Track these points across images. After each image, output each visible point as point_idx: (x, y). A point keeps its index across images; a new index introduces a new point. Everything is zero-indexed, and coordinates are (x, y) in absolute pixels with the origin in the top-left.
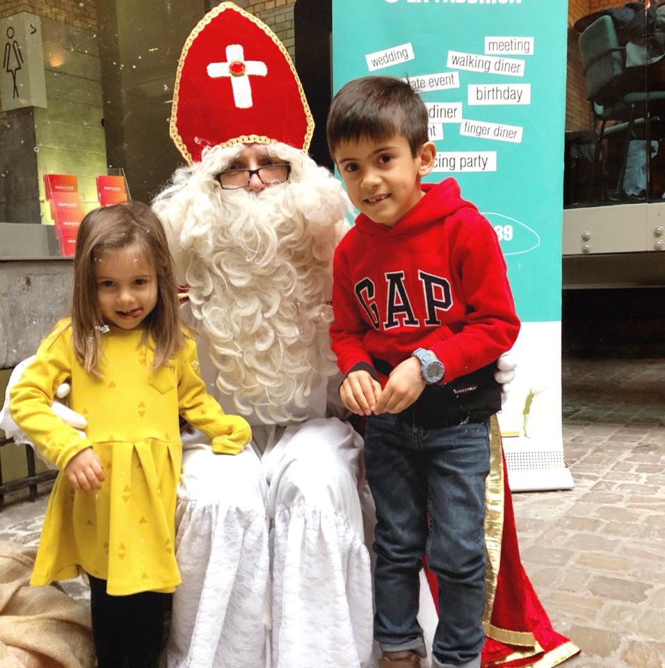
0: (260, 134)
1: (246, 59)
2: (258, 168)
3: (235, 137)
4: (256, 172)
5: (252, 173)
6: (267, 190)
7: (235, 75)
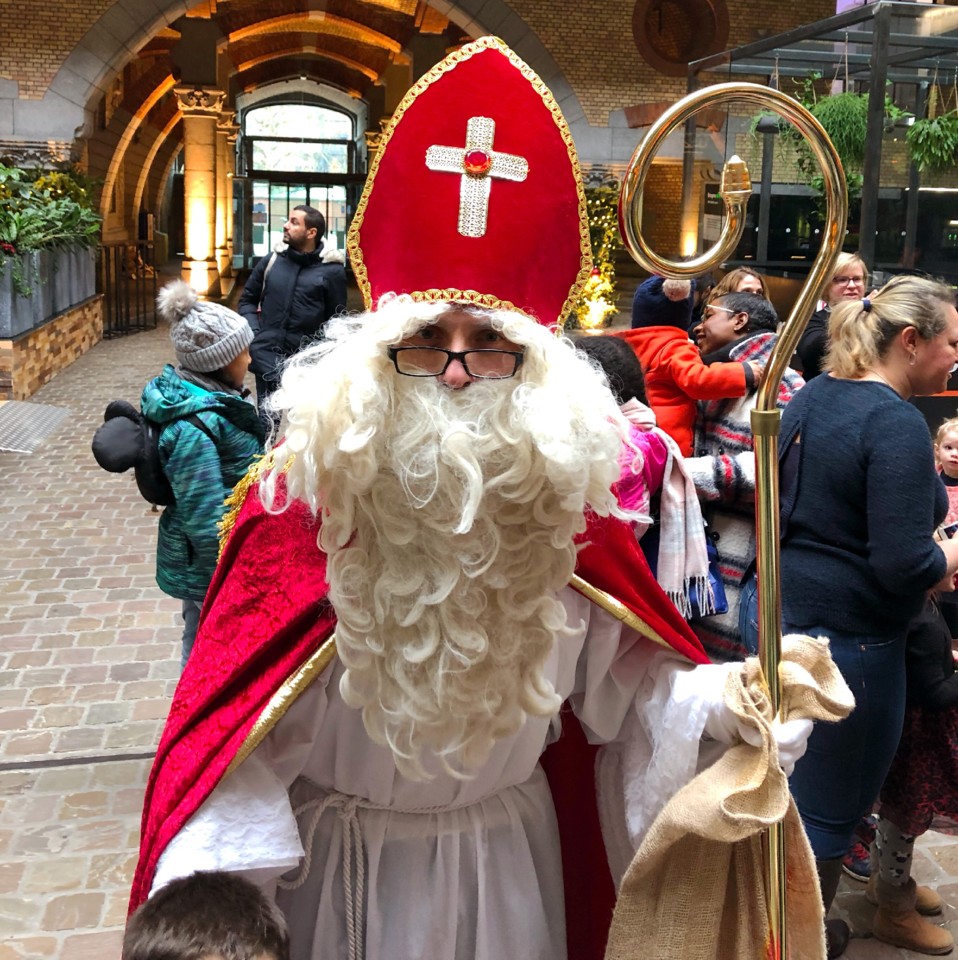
0: (483, 291)
1: (497, 147)
2: (467, 349)
3: (440, 287)
4: (460, 357)
5: (452, 356)
6: (474, 388)
7: (470, 174)
